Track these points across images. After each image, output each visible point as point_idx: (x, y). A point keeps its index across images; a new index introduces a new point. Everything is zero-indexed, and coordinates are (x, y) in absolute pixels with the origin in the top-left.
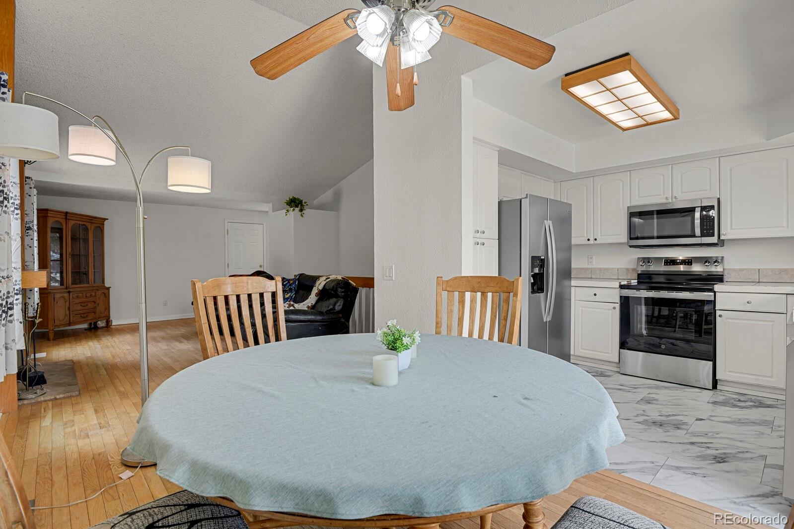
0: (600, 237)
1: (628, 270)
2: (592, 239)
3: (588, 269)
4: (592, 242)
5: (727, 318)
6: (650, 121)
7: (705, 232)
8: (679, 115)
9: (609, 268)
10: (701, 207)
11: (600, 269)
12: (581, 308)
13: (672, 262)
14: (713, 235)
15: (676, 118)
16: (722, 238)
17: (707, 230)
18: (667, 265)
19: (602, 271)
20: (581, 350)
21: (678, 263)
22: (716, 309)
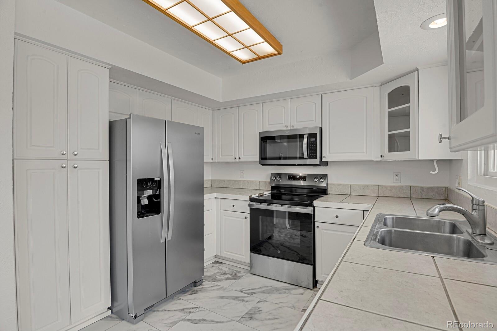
0: (242, 156)
1: (266, 182)
2: (237, 158)
3: (240, 181)
4: (238, 160)
5: (322, 229)
6: (261, 55)
7: (311, 155)
8: (282, 50)
9: (254, 181)
10: (308, 134)
11: (248, 181)
12: (224, 217)
13: (293, 177)
14: (316, 158)
15: (279, 53)
16: (323, 160)
17: (312, 153)
18: (290, 180)
19: (249, 183)
20: (224, 252)
21: (297, 178)
22: (315, 221)
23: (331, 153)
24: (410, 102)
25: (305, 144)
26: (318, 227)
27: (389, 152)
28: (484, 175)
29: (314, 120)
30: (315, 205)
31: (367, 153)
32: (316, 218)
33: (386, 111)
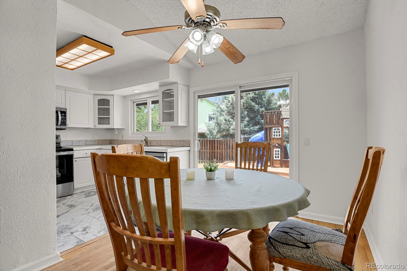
7: (62, 123)
14: (65, 125)
23: (71, 123)
24: (109, 106)
25: (60, 117)
26: (76, 161)
27: (98, 124)
28: (134, 133)
29: (60, 103)
30: (74, 150)
31: (88, 124)
32: (75, 157)
33: (97, 107)
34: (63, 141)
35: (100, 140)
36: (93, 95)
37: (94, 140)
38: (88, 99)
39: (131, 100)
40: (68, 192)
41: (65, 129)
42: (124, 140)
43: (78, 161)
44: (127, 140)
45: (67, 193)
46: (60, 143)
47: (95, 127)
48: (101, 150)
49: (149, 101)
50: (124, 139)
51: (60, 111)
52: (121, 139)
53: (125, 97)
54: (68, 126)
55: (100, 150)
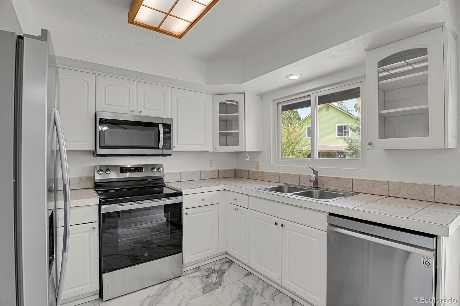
23: (179, 144)
24: (238, 113)
25: (162, 134)
26: (186, 214)
27: (220, 145)
28: (278, 160)
29: (163, 110)
30: (183, 193)
31: (205, 145)
32: (184, 206)
33: (218, 115)
34: (167, 174)
35: (221, 170)
36: (211, 96)
37: (212, 171)
38: (205, 102)
39: (274, 100)
40: (175, 273)
41: (169, 155)
42: (260, 172)
43: (190, 214)
44: (266, 173)
45: (173, 274)
46: (163, 179)
47: (215, 151)
48: (226, 192)
49: (314, 98)
50: (261, 170)
51: (162, 124)
52: (255, 170)
53: (262, 96)
54: (174, 150)
55: (224, 191)
